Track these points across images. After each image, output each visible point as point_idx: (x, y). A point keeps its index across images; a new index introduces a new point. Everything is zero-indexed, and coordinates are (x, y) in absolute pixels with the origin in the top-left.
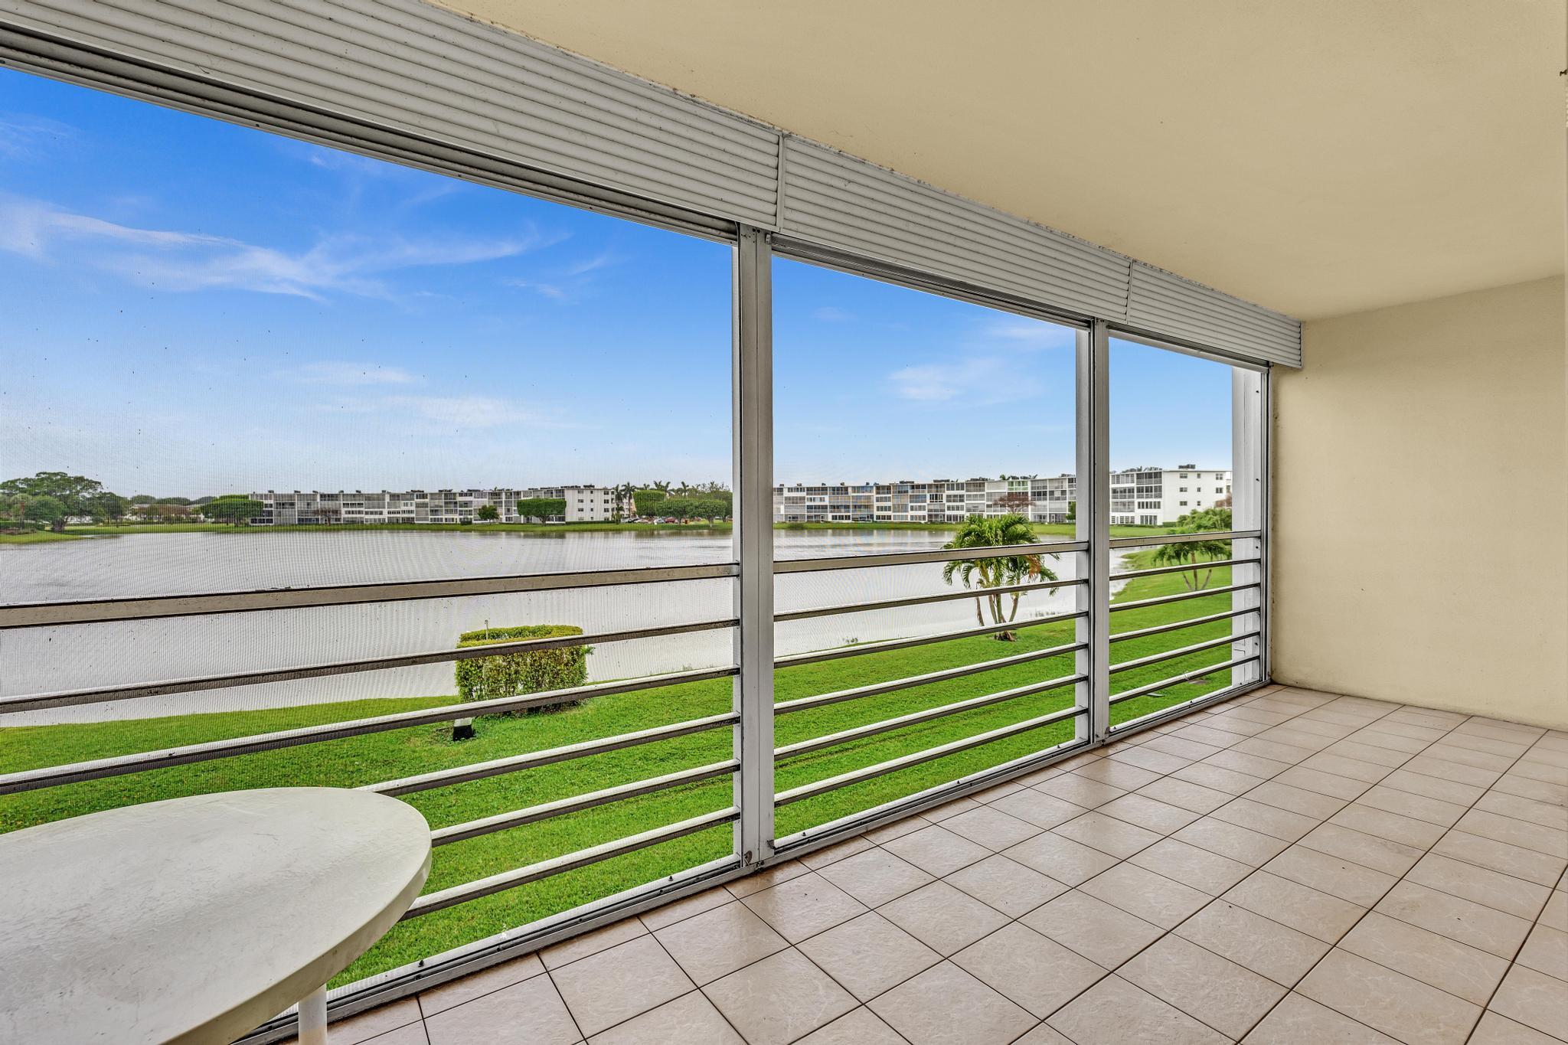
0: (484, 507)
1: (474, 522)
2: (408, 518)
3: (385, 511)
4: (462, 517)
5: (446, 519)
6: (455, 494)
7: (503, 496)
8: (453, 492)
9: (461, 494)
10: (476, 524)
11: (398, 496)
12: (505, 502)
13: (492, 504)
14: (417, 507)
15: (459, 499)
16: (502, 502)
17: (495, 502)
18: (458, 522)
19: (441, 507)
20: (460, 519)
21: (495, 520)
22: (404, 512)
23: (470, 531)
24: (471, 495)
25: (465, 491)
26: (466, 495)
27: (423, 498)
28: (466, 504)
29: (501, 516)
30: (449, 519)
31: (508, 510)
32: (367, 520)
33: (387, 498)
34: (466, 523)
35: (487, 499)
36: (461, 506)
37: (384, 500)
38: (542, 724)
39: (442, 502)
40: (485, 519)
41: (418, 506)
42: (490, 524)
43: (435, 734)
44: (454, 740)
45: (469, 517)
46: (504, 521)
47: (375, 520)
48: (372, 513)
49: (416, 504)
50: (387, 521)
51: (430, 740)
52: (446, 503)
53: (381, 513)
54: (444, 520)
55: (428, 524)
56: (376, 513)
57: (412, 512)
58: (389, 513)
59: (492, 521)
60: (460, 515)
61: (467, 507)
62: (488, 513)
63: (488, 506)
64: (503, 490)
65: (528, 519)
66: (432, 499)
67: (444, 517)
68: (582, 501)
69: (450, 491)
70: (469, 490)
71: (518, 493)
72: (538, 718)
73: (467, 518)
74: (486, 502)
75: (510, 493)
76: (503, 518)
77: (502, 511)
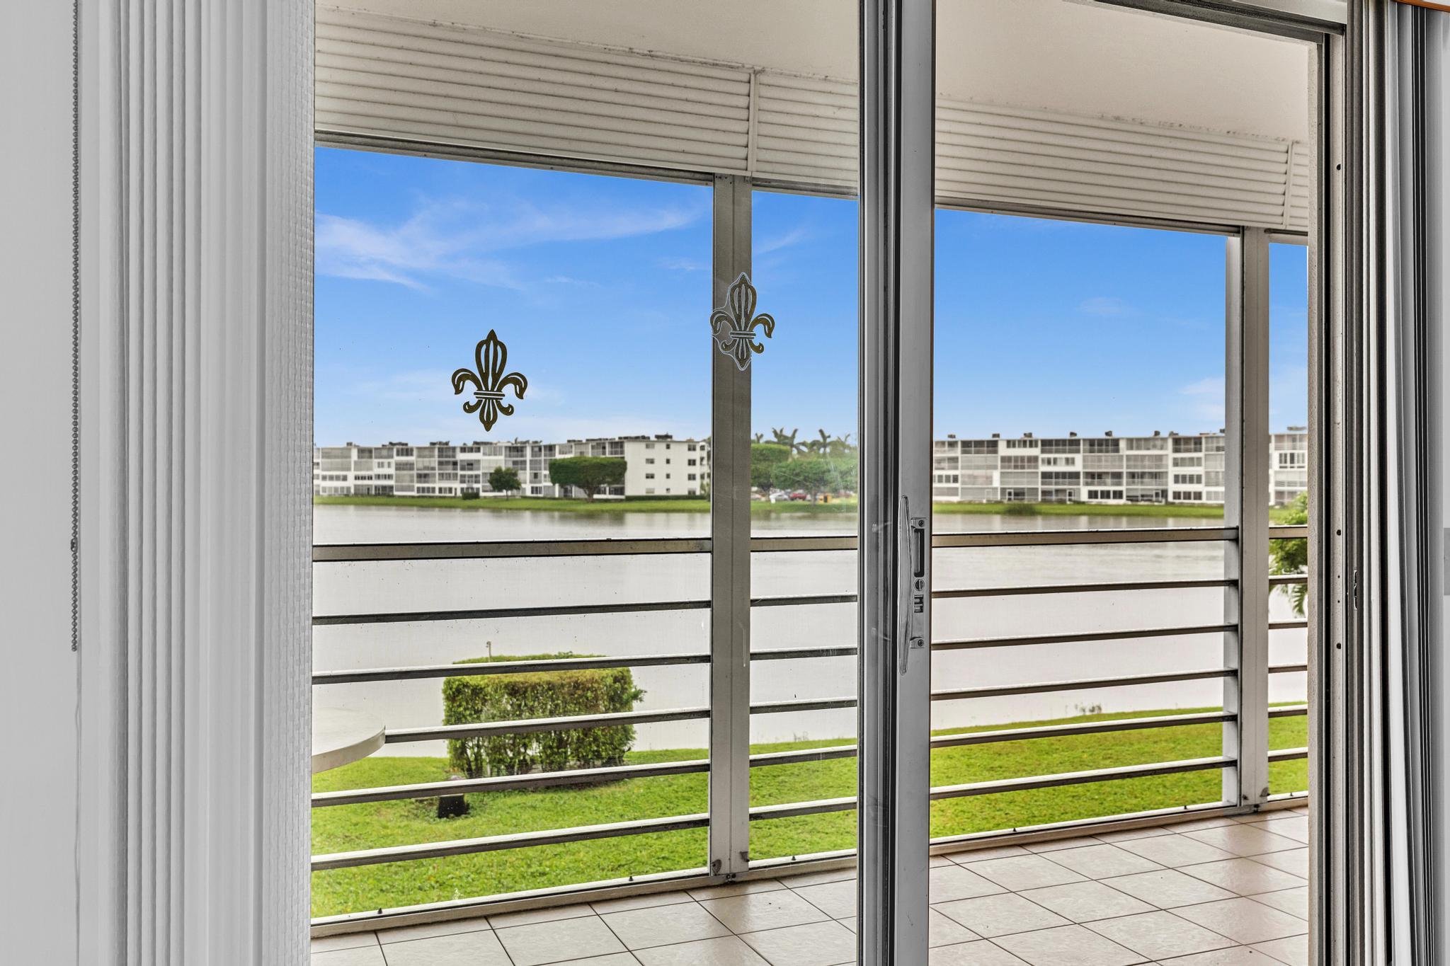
0: (498, 471)
1: (482, 494)
2: (384, 488)
3: (351, 475)
4: (465, 486)
5: (440, 490)
6: (454, 449)
7: (528, 451)
8: (451, 445)
9: (463, 450)
10: (485, 497)
11: (370, 451)
12: (531, 461)
13: (510, 465)
14: (397, 469)
15: (461, 457)
16: (524, 462)
17: (515, 463)
18: (459, 494)
19: (433, 469)
20: (462, 489)
21: (515, 492)
22: (378, 477)
23: (475, 508)
24: (478, 450)
25: (470, 444)
26: (471, 450)
27: (407, 455)
28: (470, 465)
29: (523, 486)
30: (445, 489)
31: (536, 476)
32: (324, 489)
33: (354, 453)
34: (471, 495)
35: (502, 458)
36: (463, 469)
37: (349, 457)
38: (565, 803)
39: (435, 461)
40: (500, 490)
41: (400, 467)
42: (507, 498)
43: (413, 806)
44: (440, 816)
45: (475, 486)
46: (528, 493)
47: (336, 489)
48: (331, 478)
49: (397, 464)
50: (352, 491)
51: (406, 814)
52: (440, 463)
53: (345, 478)
54: (437, 490)
55: (413, 497)
56: (338, 478)
57: (389, 477)
58: (357, 478)
59: (509, 493)
60: (462, 482)
61: (471, 469)
62: (503, 480)
63: (504, 469)
64: (527, 442)
65: (566, 491)
66: (419, 456)
67: (437, 485)
68: (651, 461)
69: (447, 444)
70: (476, 443)
71: (551, 448)
72: (561, 794)
73: (472, 488)
74: (501, 461)
75: (537, 448)
76: (527, 488)
77: (525, 476)
